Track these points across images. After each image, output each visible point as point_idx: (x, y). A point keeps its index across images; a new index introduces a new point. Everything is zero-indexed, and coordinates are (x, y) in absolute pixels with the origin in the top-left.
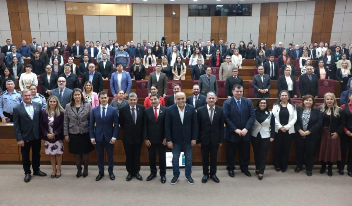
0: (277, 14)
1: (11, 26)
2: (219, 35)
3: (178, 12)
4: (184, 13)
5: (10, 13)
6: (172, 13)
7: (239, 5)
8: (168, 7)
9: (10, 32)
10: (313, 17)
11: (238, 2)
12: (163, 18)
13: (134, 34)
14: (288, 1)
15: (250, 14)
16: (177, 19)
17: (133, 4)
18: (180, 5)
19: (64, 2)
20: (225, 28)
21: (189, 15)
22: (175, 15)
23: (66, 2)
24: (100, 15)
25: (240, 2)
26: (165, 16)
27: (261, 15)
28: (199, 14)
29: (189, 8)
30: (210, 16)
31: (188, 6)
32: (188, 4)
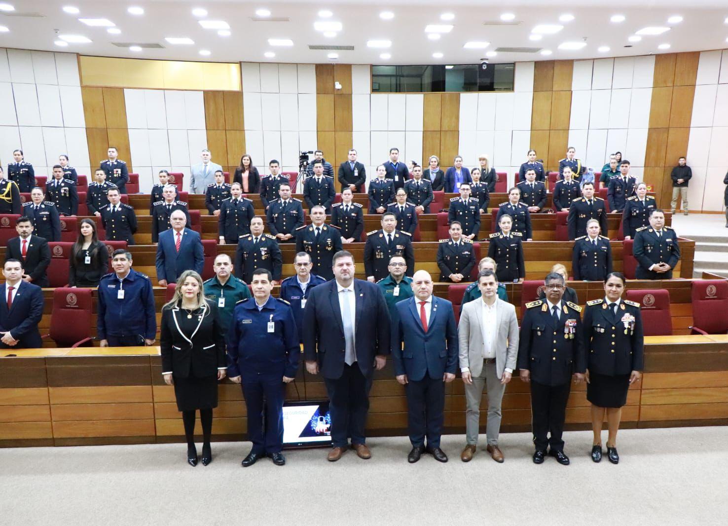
0: (571, 85)
2: (442, 136)
3: (347, 83)
4: (361, 84)
6: (334, 85)
7: (485, 67)
8: (324, 71)
10: (649, 92)
11: (482, 59)
12: (315, 96)
13: (247, 133)
14: (594, 58)
15: (510, 87)
16: (344, 100)
17: (242, 63)
18: (353, 67)
19: (75, 56)
20: (454, 119)
21: (374, 90)
22: (341, 89)
23: (81, 57)
24: (164, 89)
25: (487, 59)
26: (319, 92)
27: (536, 90)
28: (398, 86)
29: (374, 73)
30: (421, 91)
31: (371, 69)
32: (370, 63)
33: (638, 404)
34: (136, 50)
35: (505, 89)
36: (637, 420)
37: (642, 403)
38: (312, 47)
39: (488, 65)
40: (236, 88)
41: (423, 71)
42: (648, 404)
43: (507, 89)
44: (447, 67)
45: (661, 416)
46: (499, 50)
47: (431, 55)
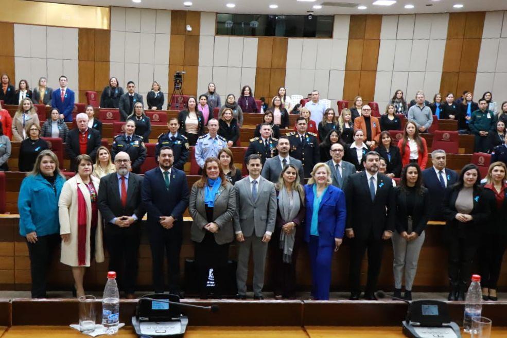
0: (379, 35)
2: (272, 73)
3: (197, 26)
4: (207, 28)
6: (186, 28)
7: (310, 18)
8: (179, 16)
10: (444, 43)
11: (309, 11)
12: (169, 36)
13: (111, 63)
15: (329, 35)
16: (193, 40)
17: (112, 8)
18: (202, 14)
20: (282, 60)
21: (218, 33)
22: (191, 31)
24: (47, 26)
25: (313, 11)
26: (173, 33)
27: (351, 38)
29: (218, 20)
30: (256, 35)
31: (216, 15)
32: (216, 11)
39: (313, 16)
40: (105, 27)
46: (324, 4)
47: (269, 7)
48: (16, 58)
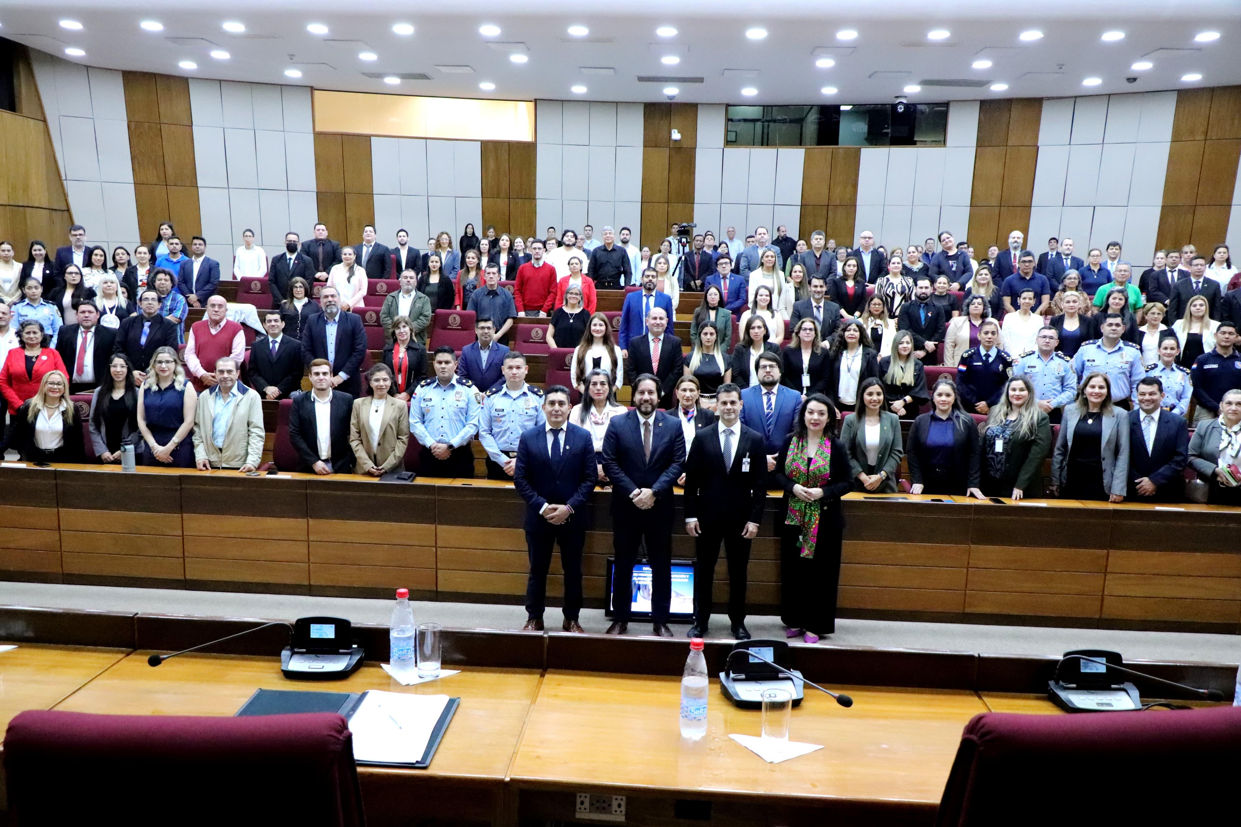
0: (1037, 138)
1: (136, 166)
2: (830, 214)
3: (691, 132)
4: (710, 132)
5: (133, 124)
6: (670, 133)
7: (901, 109)
8: (657, 113)
9: (132, 187)
10: (1165, 149)
11: (897, 97)
12: (641, 149)
13: (538, 202)
14: (1076, 95)
15: (940, 139)
16: (684, 157)
17: (538, 101)
18: (700, 108)
19: (309, 89)
20: (850, 188)
21: (728, 143)
22: (680, 140)
23: (316, 91)
24: (426, 138)
25: (906, 97)
26: (647, 144)
27: (981, 143)
28: (765, 137)
29: (730, 117)
30: (801, 145)
31: (727, 111)
32: (726, 102)
33: (1101, 594)
34: (393, 81)
35: (932, 141)
36: (1097, 616)
37: (1106, 593)
38: (641, 79)
39: (907, 106)
40: (527, 136)
41: (805, 113)
42: (1114, 594)
43: (935, 141)
44: (843, 108)
45: (1134, 613)
46: (925, 83)
47: (819, 90)
48: (376, 197)
